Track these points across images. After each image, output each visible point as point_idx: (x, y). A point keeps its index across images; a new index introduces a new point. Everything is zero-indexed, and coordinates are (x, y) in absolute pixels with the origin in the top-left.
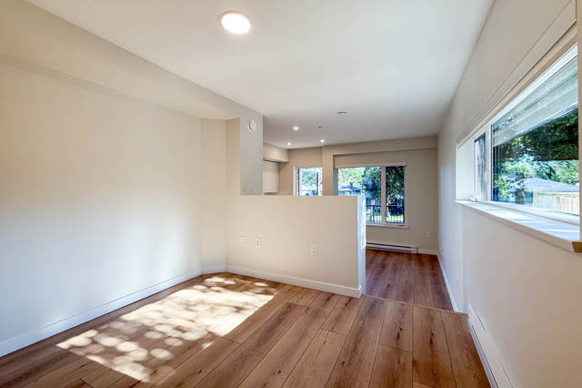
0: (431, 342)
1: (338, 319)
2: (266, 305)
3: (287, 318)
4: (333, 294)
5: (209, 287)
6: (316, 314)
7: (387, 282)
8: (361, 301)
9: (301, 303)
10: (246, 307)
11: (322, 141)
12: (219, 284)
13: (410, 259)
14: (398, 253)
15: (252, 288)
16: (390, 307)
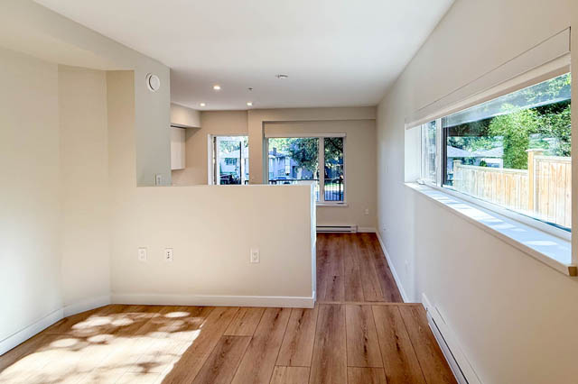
0: (398, 348)
1: (294, 345)
2: (190, 349)
3: (226, 363)
4: (281, 309)
5: (84, 338)
6: (266, 345)
7: (333, 273)
8: (316, 311)
9: (241, 333)
10: (159, 360)
11: (250, 104)
12: (103, 330)
13: (351, 241)
14: (339, 235)
15: (162, 325)
16: (349, 311)
